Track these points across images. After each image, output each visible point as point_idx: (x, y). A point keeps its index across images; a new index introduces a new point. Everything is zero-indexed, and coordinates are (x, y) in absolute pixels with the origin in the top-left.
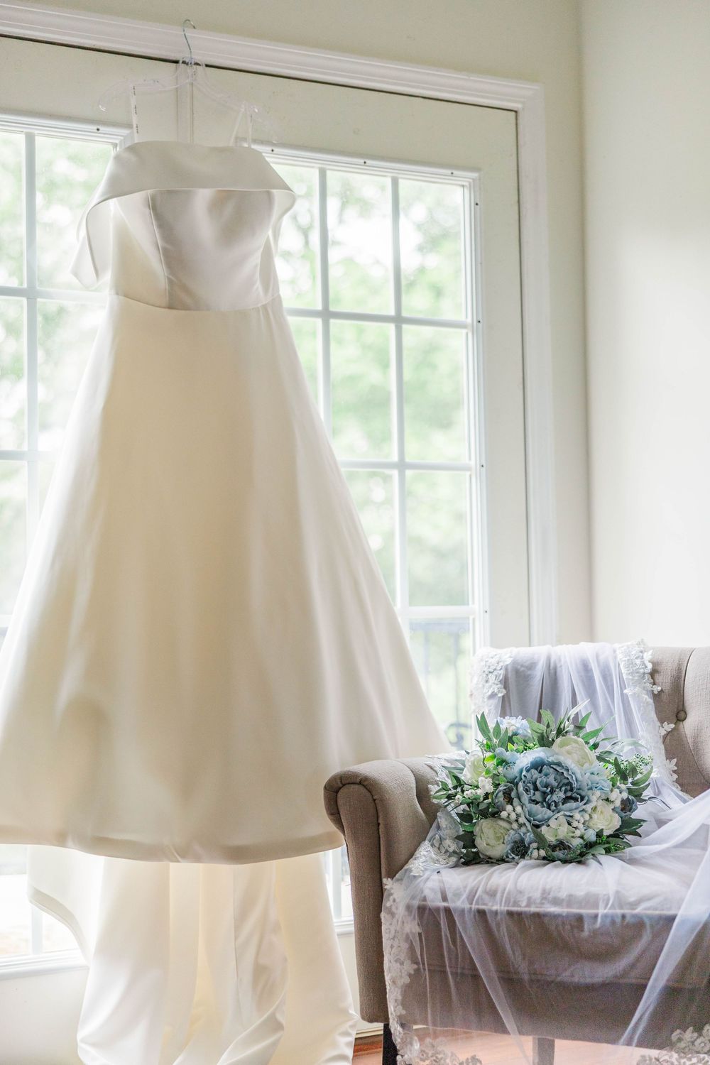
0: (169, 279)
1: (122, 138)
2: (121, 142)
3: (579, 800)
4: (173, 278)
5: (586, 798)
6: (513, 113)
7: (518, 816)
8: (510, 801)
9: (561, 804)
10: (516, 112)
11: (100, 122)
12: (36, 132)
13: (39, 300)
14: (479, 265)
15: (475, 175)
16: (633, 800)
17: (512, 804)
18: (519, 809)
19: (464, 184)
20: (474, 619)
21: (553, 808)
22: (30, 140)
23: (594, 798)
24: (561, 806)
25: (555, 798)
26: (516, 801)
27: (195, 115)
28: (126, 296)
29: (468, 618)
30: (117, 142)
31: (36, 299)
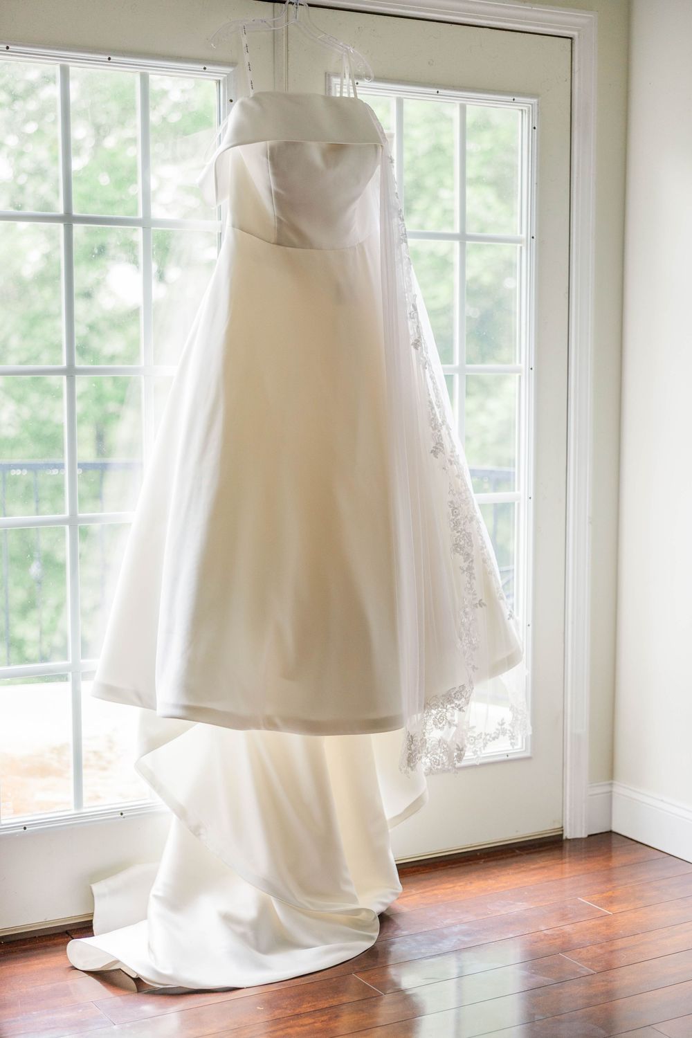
0: (278, 218)
1: (225, 75)
2: (224, 79)
4: (282, 218)
6: (569, 40)
10: (571, 38)
11: (205, 61)
12: (150, 72)
13: (152, 228)
14: (535, 185)
15: (534, 101)
19: (523, 108)
20: (519, 504)
22: (145, 79)
27: (289, 52)
28: (242, 229)
29: (514, 504)
30: (221, 79)
31: (150, 228)
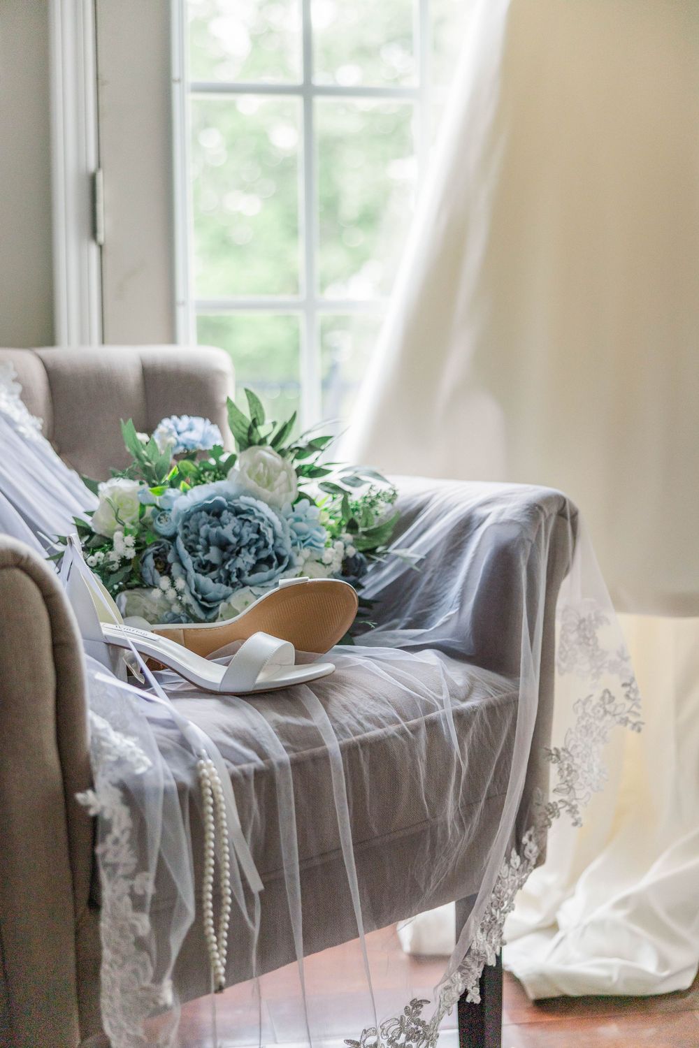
3: (275, 563)
5: (287, 560)
7: (179, 593)
8: (165, 570)
9: (246, 573)
16: (361, 559)
17: (169, 574)
18: (180, 584)
21: (234, 579)
23: (299, 561)
24: (247, 578)
25: (240, 563)
26: (175, 569)
